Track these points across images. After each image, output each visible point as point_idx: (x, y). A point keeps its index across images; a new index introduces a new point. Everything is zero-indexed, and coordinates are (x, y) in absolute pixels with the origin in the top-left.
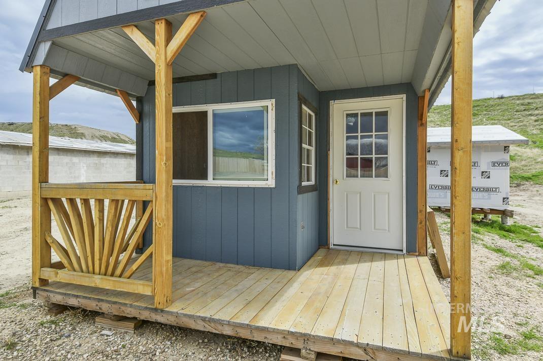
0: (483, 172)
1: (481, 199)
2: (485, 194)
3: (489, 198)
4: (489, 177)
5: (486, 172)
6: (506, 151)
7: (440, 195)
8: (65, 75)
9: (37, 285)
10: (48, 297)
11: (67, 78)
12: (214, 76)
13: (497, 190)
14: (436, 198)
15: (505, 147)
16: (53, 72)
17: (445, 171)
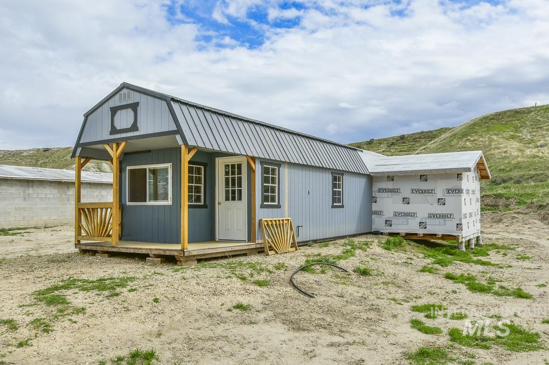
0: (439, 199)
1: (438, 225)
2: (441, 220)
3: (445, 224)
4: (444, 204)
5: (442, 199)
6: (459, 179)
7: (403, 222)
8: (87, 158)
9: (77, 243)
10: (80, 247)
11: (88, 159)
12: (149, 151)
13: (452, 216)
14: (399, 224)
15: (458, 175)
16: (82, 157)
17: (406, 198)
